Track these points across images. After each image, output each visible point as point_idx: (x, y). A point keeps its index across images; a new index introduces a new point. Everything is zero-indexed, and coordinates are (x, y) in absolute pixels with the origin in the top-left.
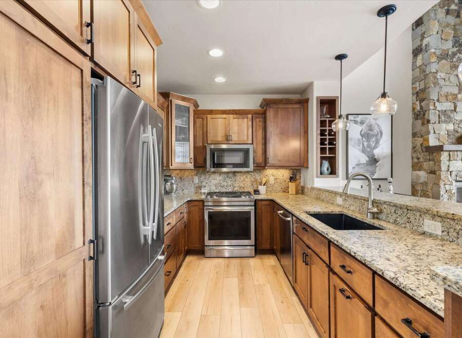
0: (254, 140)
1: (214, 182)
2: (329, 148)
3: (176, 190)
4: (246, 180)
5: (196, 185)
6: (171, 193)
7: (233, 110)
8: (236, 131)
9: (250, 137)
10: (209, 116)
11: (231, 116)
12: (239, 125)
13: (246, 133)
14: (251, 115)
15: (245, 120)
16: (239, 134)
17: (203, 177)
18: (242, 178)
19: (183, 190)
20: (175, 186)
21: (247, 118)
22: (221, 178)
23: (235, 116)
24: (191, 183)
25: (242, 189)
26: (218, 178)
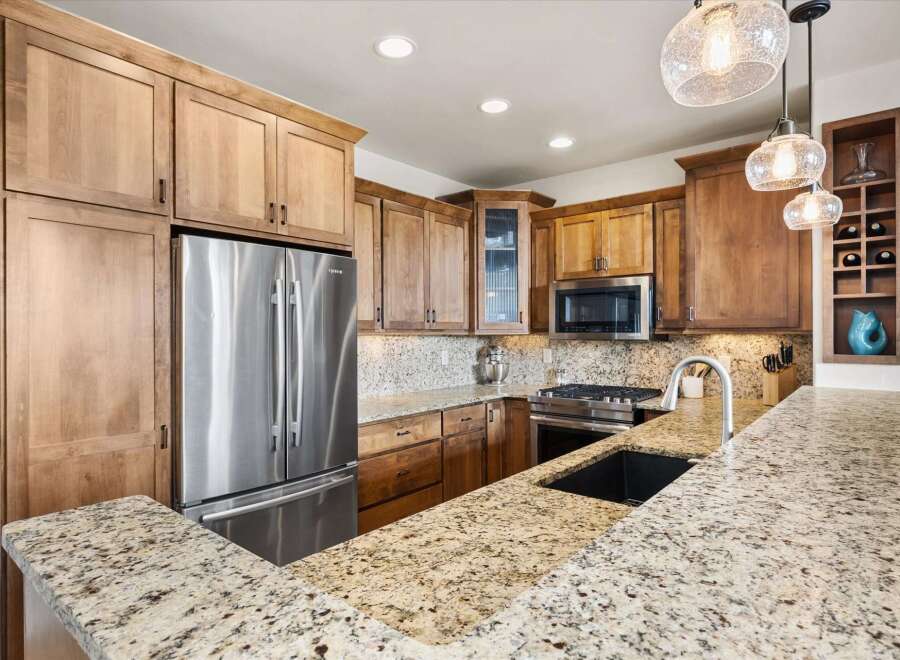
0: (660, 263)
1: (583, 362)
2: (867, 271)
3: (505, 376)
4: (656, 360)
5: (550, 368)
6: (496, 380)
7: (608, 200)
8: (617, 247)
9: (649, 259)
10: (559, 221)
11: (605, 214)
12: (623, 233)
13: (638, 250)
14: (650, 205)
15: (638, 218)
16: (622, 253)
17: (561, 351)
18: (646, 356)
19: (525, 377)
20: (501, 367)
21: (643, 213)
22: (598, 353)
23: (614, 212)
24: (539, 361)
25: (647, 382)
26: (591, 355)
